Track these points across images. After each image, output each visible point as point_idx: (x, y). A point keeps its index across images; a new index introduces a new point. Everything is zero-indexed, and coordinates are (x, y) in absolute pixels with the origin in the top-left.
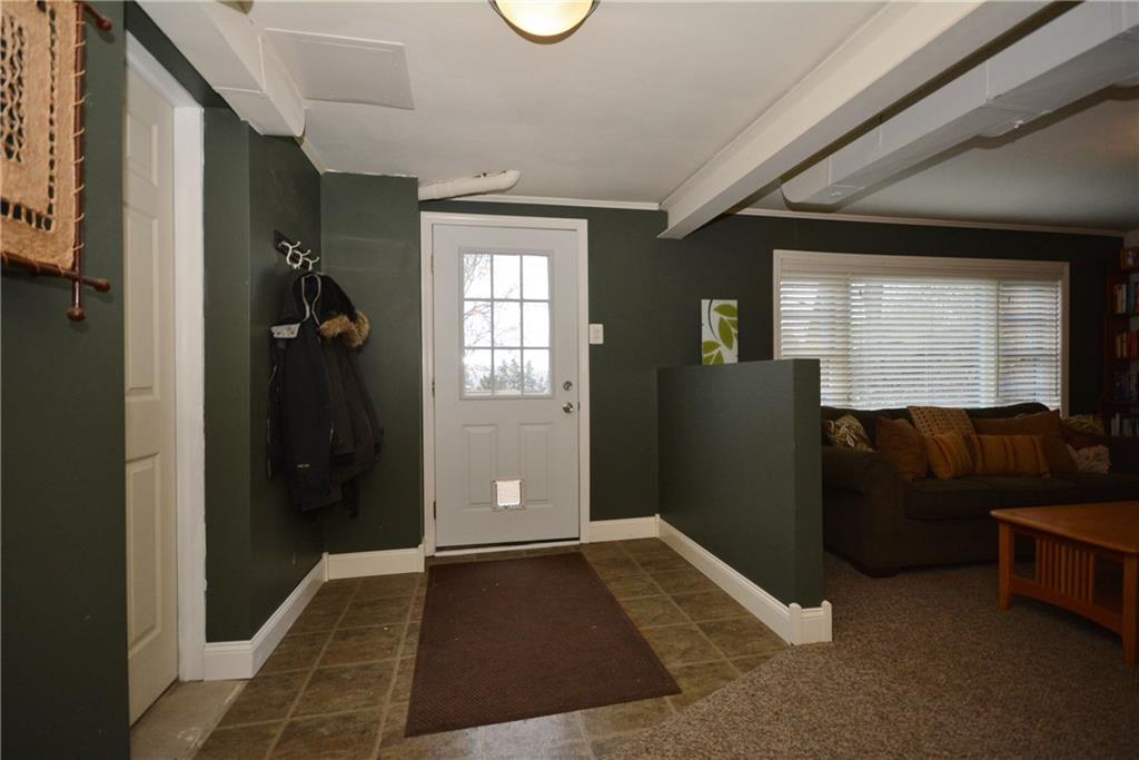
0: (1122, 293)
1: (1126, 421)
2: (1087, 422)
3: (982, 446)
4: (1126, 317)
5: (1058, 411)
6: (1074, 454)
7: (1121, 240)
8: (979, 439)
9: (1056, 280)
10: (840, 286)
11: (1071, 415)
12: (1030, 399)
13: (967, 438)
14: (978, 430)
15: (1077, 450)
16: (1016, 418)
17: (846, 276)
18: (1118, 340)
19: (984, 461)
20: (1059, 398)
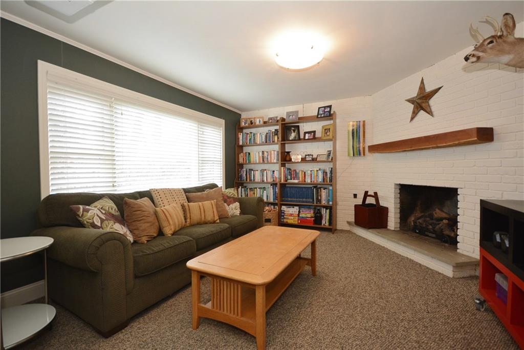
0: (241, 136)
1: (243, 189)
2: (231, 192)
3: (189, 210)
4: (242, 147)
5: (221, 187)
6: (227, 208)
7: (240, 115)
8: (188, 205)
9: (220, 127)
10: (107, 105)
11: (226, 189)
12: (212, 182)
13: (183, 206)
14: (189, 200)
15: (229, 205)
16: (205, 192)
17: (110, 100)
18: (240, 155)
19: (190, 218)
20: (222, 180)
